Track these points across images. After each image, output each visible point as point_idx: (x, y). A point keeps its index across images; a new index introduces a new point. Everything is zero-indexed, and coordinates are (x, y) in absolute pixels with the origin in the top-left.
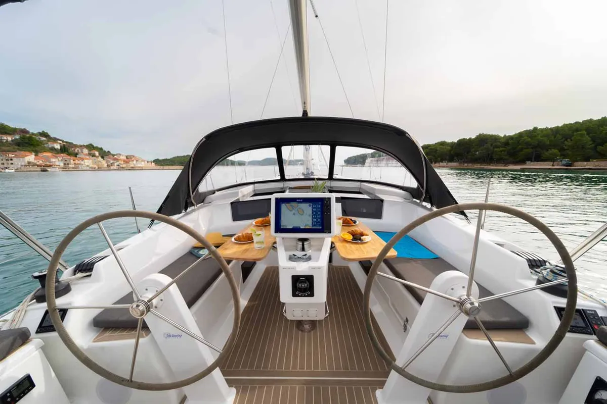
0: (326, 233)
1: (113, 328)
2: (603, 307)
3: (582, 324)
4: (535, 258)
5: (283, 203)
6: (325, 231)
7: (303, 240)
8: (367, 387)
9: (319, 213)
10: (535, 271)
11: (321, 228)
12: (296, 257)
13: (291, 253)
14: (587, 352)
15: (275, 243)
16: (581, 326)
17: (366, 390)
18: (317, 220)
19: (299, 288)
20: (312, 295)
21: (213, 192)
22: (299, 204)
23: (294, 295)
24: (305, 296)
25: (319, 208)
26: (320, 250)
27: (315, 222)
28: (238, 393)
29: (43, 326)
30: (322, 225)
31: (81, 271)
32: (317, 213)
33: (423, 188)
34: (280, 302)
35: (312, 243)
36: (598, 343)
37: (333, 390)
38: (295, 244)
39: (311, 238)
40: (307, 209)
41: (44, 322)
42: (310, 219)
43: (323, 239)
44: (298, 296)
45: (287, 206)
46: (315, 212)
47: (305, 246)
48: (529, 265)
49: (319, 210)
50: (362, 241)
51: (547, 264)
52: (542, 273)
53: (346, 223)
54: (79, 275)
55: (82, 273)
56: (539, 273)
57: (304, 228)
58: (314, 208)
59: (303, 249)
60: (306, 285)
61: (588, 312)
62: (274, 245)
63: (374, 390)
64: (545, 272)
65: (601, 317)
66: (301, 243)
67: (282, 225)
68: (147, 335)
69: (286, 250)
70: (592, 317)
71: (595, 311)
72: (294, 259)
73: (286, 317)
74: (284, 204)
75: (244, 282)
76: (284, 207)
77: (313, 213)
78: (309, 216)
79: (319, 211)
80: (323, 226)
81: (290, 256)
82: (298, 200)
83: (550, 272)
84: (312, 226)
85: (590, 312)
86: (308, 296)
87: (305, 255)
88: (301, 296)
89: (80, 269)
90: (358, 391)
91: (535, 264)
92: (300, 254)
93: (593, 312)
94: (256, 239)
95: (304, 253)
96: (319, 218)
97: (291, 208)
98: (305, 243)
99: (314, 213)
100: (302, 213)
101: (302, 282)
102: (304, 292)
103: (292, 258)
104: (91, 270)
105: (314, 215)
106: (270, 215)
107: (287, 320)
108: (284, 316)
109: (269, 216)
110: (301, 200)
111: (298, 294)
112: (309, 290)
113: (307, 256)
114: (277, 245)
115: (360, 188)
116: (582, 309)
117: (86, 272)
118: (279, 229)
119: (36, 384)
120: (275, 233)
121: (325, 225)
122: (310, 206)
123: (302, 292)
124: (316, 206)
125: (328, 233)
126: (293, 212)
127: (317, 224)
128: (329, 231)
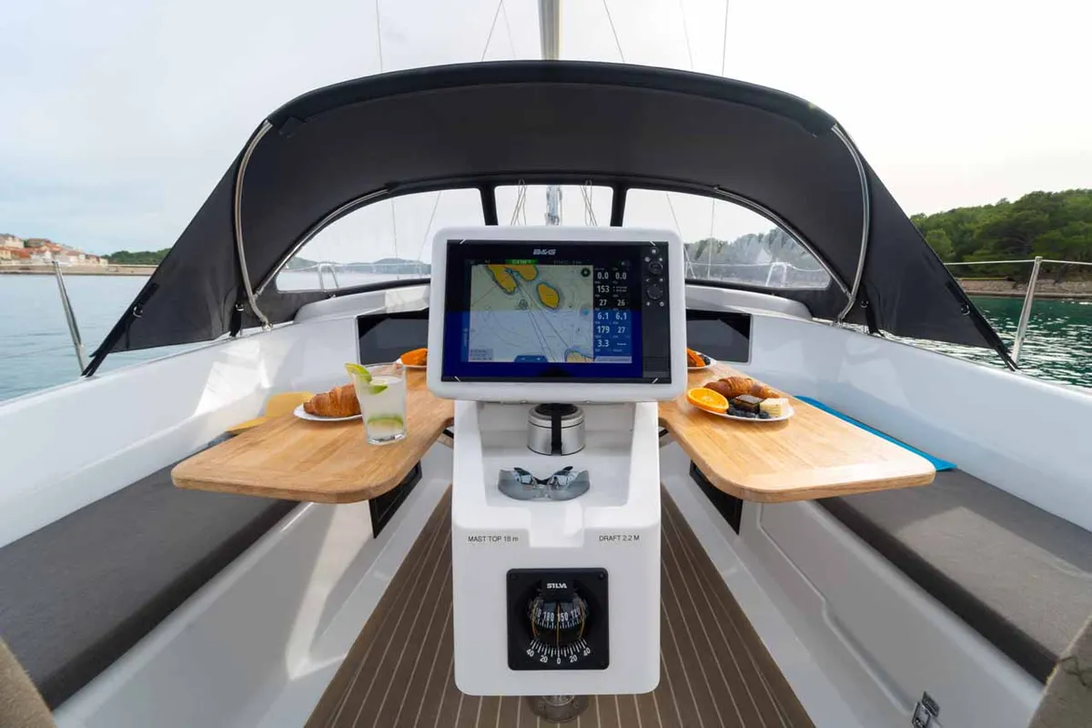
0: (649, 381)
5: (476, 264)
6: (646, 374)
7: (557, 412)
9: (622, 302)
11: (628, 360)
12: (526, 479)
13: (510, 462)
15: (450, 422)
18: (614, 329)
19: (541, 630)
20: (599, 660)
22: (545, 267)
23: (518, 660)
24: (567, 665)
25: (621, 282)
26: (623, 446)
27: (604, 336)
30: (636, 349)
32: (612, 302)
33: (849, 286)
35: (588, 425)
38: (525, 426)
39: (585, 403)
40: (577, 284)
42: (588, 325)
43: (630, 407)
44: (533, 664)
45: (493, 276)
46: (604, 296)
47: (563, 432)
49: (624, 289)
50: (763, 415)
57: (562, 361)
58: (604, 282)
59: (556, 447)
60: (575, 612)
66: (549, 423)
67: (472, 346)
69: (489, 448)
72: (519, 489)
74: (481, 266)
75: (375, 537)
76: (480, 277)
77: (596, 303)
78: (584, 312)
79: (622, 295)
80: (639, 352)
81: (504, 475)
82: (537, 252)
84: (596, 354)
86: (584, 664)
87: (566, 470)
88: (551, 666)
92: (544, 465)
94: (369, 406)
95: (558, 463)
96: (621, 323)
97: (509, 283)
98: (564, 423)
99: (604, 302)
100: (553, 301)
101: (558, 599)
102: (563, 646)
103: (514, 485)
105: (603, 309)
110: (552, 252)
111: (538, 656)
112: (585, 636)
113: (573, 476)
114: (455, 430)
118: (458, 366)
120: (443, 380)
121: (646, 352)
122: (585, 274)
123: (553, 646)
124: (612, 276)
125: (661, 381)
126: (516, 299)
127: (613, 345)
128: (663, 374)
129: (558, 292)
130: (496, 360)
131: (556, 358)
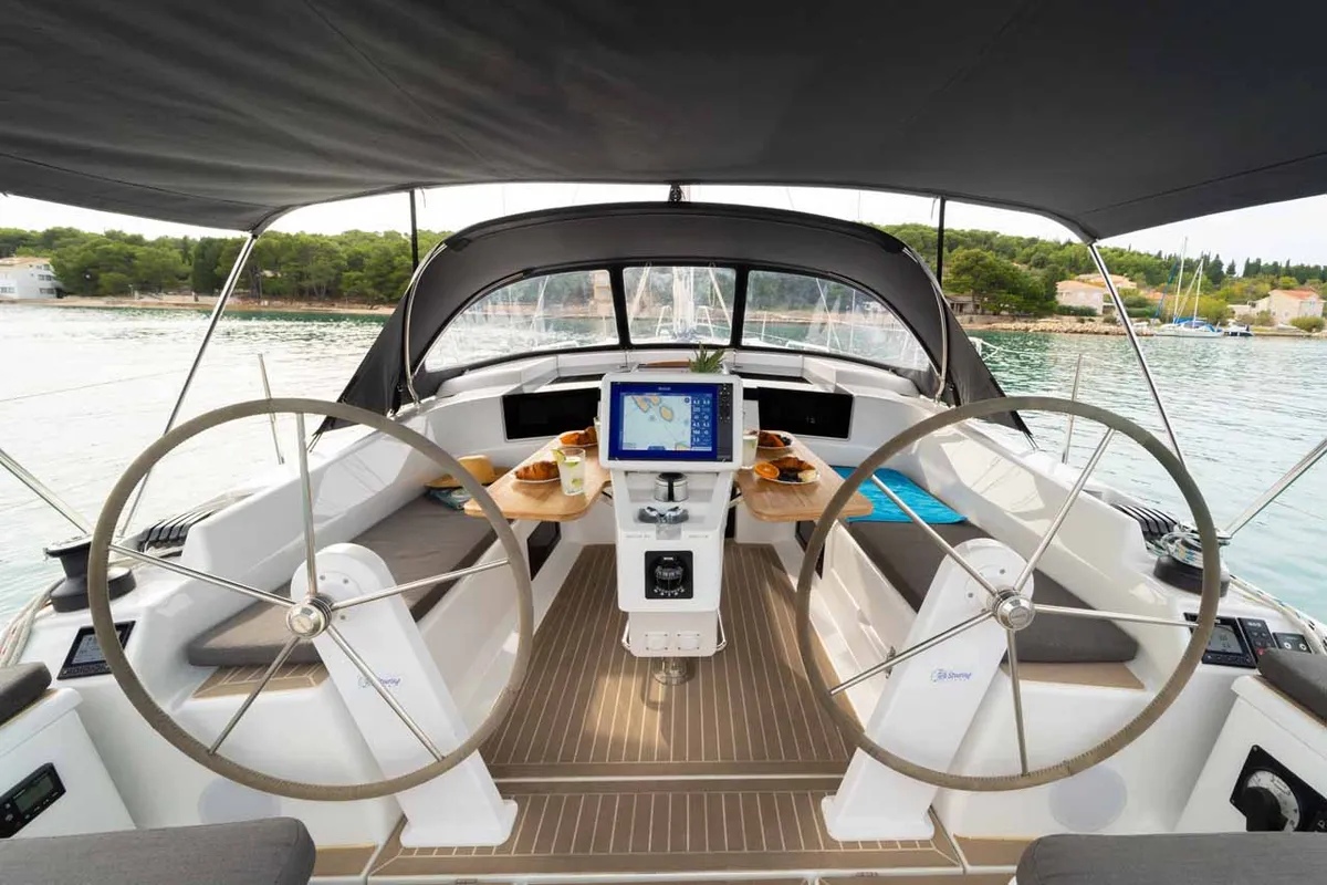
0: (721, 460)
1: (240, 667)
2: (1280, 615)
3: (1235, 648)
4: (1157, 519)
5: (628, 393)
6: (719, 457)
7: (671, 477)
8: (804, 792)
9: (706, 417)
10: (1157, 545)
11: (709, 449)
12: (653, 513)
13: (644, 505)
14: (1238, 700)
15: (608, 484)
16: (1235, 651)
17: (801, 799)
18: (702, 432)
19: (660, 580)
20: (688, 594)
21: (460, 372)
22: (664, 397)
23: (650, 594)
24: (673, 597)
25: (706, 406)
26: (707, 497)
27: (697, 436)
28: (521, 811)
29: (75, 661)
30: (714, 445)
31: (156, 543)
32: (701, 417)
33: (940, 371)
34: (619, 611)
35: (690, 484)
36: (1261, 681)
37: (732, 800)
38: (652, 485)
39: (688, 472)
40: (681, 407)
41: (77, 654)
42: (688, 429)
44: (658, 596)
45: (636, 403)
46: (697, 414)
47: (675, 489)
48: (1144, 533)
49: (708, 410)
50: (800, 480)
51: (1176, 527)
52: (1167, 549)
53: (766, 445)
54: (152, 552)
55: (157, 547)
56: (1161, 548)
57: (673, 449)
58: (697, 406)
59: (671, 497)
60: (678, 573)
61: (1250, 624)
62: (606, 490)
63: (818, 799)
64: (1172, 547)
65: (1274, 634)
66: (666, 484)
67: (624, 441)
68: (318, 682)
69: (633, 498)
70: (1256, 634)
71: (1263, 623)
73: (629, 652)
74: (630, 396)
75: (533, 579)
76: (629, 402)
77: (693, 416)
78: (686, 423)
79: (707, 414)
80: (716, 446)
81: (642, 511)
82: (660, 389)
83: (1181, 546)
84: (692, 446)
85: (1254, 624)
86: (681, 596)
87: (676, 509)
88: (665, 597)
89: (153, 538)
90: (785, 801)
91: (1155, 529)
92: (663, 507)
93: (1259, 625)
94: (566, 476)
95: (673, 505)
96: (706, 428)
97: (645, 406)
98: (675, 484)
99: (696, 418)
100: (669, 417)
101: (668, 565)
102: (672, 589)
104: (180, 540)
105: (696, 421)
106: (596, 423)
107: (631, 657)
108: (624, 649)
109: (593, 424)
110: (669, 389)
111: (659, 592)
112: (681, 583)
113: (679, 513)
114: (613, 489)
115: (803, 369)
116: (1239, 619)
117: (168, 547)
118: (616, 452)
119: (66, 787)
120: (609, 459)
121: (719, 445)
122: (687, 401)
123: (667, 589)
124: (701, 403)
125: (727, 461)
126: (647, 416)
127: (701, 440)
128: (728, 457)
129: (672, 413)
130: (638, 449)
131: (670, 448)
